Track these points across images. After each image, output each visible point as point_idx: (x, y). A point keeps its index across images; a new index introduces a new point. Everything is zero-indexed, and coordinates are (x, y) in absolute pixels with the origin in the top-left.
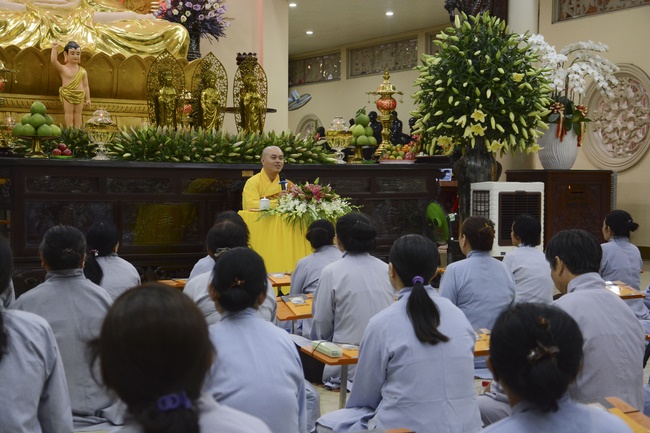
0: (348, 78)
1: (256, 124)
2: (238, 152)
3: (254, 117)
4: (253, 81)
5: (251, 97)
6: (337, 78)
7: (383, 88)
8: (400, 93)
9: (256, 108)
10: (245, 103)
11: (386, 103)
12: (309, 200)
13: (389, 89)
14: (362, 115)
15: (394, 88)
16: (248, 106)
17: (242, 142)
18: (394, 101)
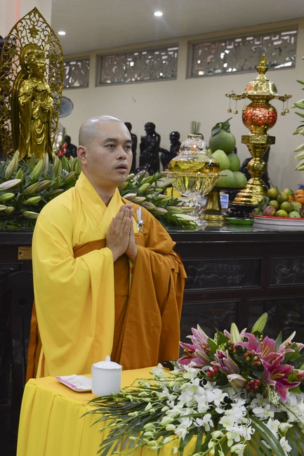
0: (96, 86)
1: (40, 140)
2: (8, 202)
3: (37, 127)
4: (39, 57)
5: (35, 89)
6: (85, 85)
7: (256, 88)
8: (283, 99)
9: (42, 109)
10: (22, 100)
11: (260, 113)
12: (253, 391)
13: (267, 90)
14: (224, 133)
15: (275, 89)
16: (27, 105)
17: (16, 182)
18: (275, 111)
